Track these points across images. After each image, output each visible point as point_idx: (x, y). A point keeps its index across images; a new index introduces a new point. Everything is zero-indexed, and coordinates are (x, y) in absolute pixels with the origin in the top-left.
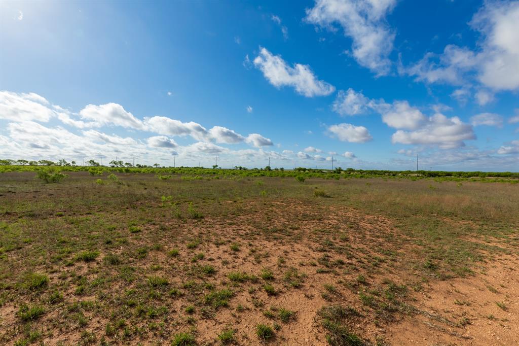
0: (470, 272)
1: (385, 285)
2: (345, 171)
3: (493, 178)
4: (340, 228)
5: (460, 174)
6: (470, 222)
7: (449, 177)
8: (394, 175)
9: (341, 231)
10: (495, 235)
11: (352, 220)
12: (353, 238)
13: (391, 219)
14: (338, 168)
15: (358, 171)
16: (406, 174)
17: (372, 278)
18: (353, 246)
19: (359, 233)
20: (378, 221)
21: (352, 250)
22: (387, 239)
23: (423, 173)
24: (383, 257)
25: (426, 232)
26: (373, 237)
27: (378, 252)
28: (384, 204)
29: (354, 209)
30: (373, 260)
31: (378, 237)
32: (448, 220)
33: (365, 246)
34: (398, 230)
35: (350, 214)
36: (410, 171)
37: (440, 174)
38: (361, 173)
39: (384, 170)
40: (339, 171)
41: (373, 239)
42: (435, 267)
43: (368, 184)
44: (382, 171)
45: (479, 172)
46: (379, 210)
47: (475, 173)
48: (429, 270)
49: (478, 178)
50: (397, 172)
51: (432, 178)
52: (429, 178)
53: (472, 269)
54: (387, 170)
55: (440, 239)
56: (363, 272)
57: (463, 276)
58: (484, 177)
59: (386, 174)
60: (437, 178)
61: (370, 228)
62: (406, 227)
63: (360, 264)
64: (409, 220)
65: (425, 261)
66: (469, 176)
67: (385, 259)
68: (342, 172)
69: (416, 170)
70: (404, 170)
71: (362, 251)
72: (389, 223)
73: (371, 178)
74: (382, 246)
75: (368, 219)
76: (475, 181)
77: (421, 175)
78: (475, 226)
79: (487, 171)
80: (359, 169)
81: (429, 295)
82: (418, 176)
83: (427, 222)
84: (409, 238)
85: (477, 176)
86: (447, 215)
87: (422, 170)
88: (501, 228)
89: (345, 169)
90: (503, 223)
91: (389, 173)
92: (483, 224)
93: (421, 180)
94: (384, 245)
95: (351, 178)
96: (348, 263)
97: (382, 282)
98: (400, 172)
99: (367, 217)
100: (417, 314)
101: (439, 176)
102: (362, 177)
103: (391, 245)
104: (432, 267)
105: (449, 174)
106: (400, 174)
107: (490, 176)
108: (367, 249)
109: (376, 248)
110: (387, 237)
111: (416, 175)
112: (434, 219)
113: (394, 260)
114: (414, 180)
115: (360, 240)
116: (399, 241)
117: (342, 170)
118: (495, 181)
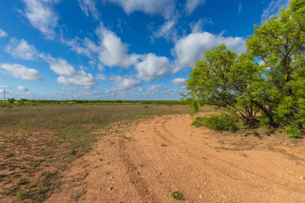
0: (91, 148)
1: (42, 177)
2: (19, 101)
3: (104, 103)
4: (6, 148)
5: (92, 102)
6: (94, 124)
7: (88, 103)
8: (58, 103)
9: (7, 149)
10: (102, 128)
11: (20, 138)
12: (19, 152)
13: (53, 131)
14: (11, 99)
15: (31, 101)
16: (66, 102)
17: (32, 176)
18: (18, 158)
19: (26, 147)
20: (43, 134)
21: (16, 162)
22: (48, 145)
23: (75, 101)
24: (43, 158)
25: (73, 134)
26: (37, 147)
27: (40, 155)
28: (49, 122)
29: (24, 129)
30: (36, 163)
31: (42, 145)
32: (85, 125)
33: (29, 155)
34: (57, 137)
35: (19, 134)
36: (68, 100)
37: (84, 102)
38: (33, 102)
39: (52, 100)
40: (12, 101)
41: (38, 147)
42: (75, 152)
43: (38, 110)
44: (50, 101)
45: (99, 100)
46: (45, 126)
47: (98, 101)
48: (72, 155)
49: (99, 103)
50: (60, 101)
51: (80, 104)
52: (78, 104)
53: (92, 147)
54: (54, 100)
55: (80, 136)
56: (24, 176)
57: (88, 152)
58: (101, 102)
59: (53, 102)
60: (82, 104)
61: (36, 140)
62: (62, 134)
63: (22, 170)
64: (64, 129)
65: (70, 151)
66: (96, 102)
67: (45, 159)
68: (15, 102)
69: (71, 100)
70: (65, 100)
71: (26, 160)
72: (52, 134)
73: (42, 105)
74: (44, 150)
75: (35, 135)
76: (98, 104)
77: (74, 103)
78: (96, 126)
79: (102, 100)
80: (32, 99)
81: (70, 169)
82: (73, 103)
83: (74, 128)
84: (63, 140)
85: (99, 102)
86: (84, 123)
87: (75, 99)
88: (105, 124)
89: (19, 100)
90: (105, 122)
91: (55, 101)
92: (99, 124)
93: (74, 106)
94: (45, 149)
95: (24, 106)
96: (10, 174)
97: (40, 176)
98: (63, 101)
99: (35, 133)
100: (62, 185)
101: (83, 103)
102: (34, 105)
103: (51, 148)
104: (74, 153)
105: (88, 102)
106: (62, 102)
107: (103, 102)
108: (31, 156)
109: (39, 154)
110: (48, 143)
111: (72, 102)
112: (78, 126)
113: (52, 157)
114: (70, 106)
115: (25, 152)
116: (56, 144)
117: (15, 100)
118: (105, 104)
